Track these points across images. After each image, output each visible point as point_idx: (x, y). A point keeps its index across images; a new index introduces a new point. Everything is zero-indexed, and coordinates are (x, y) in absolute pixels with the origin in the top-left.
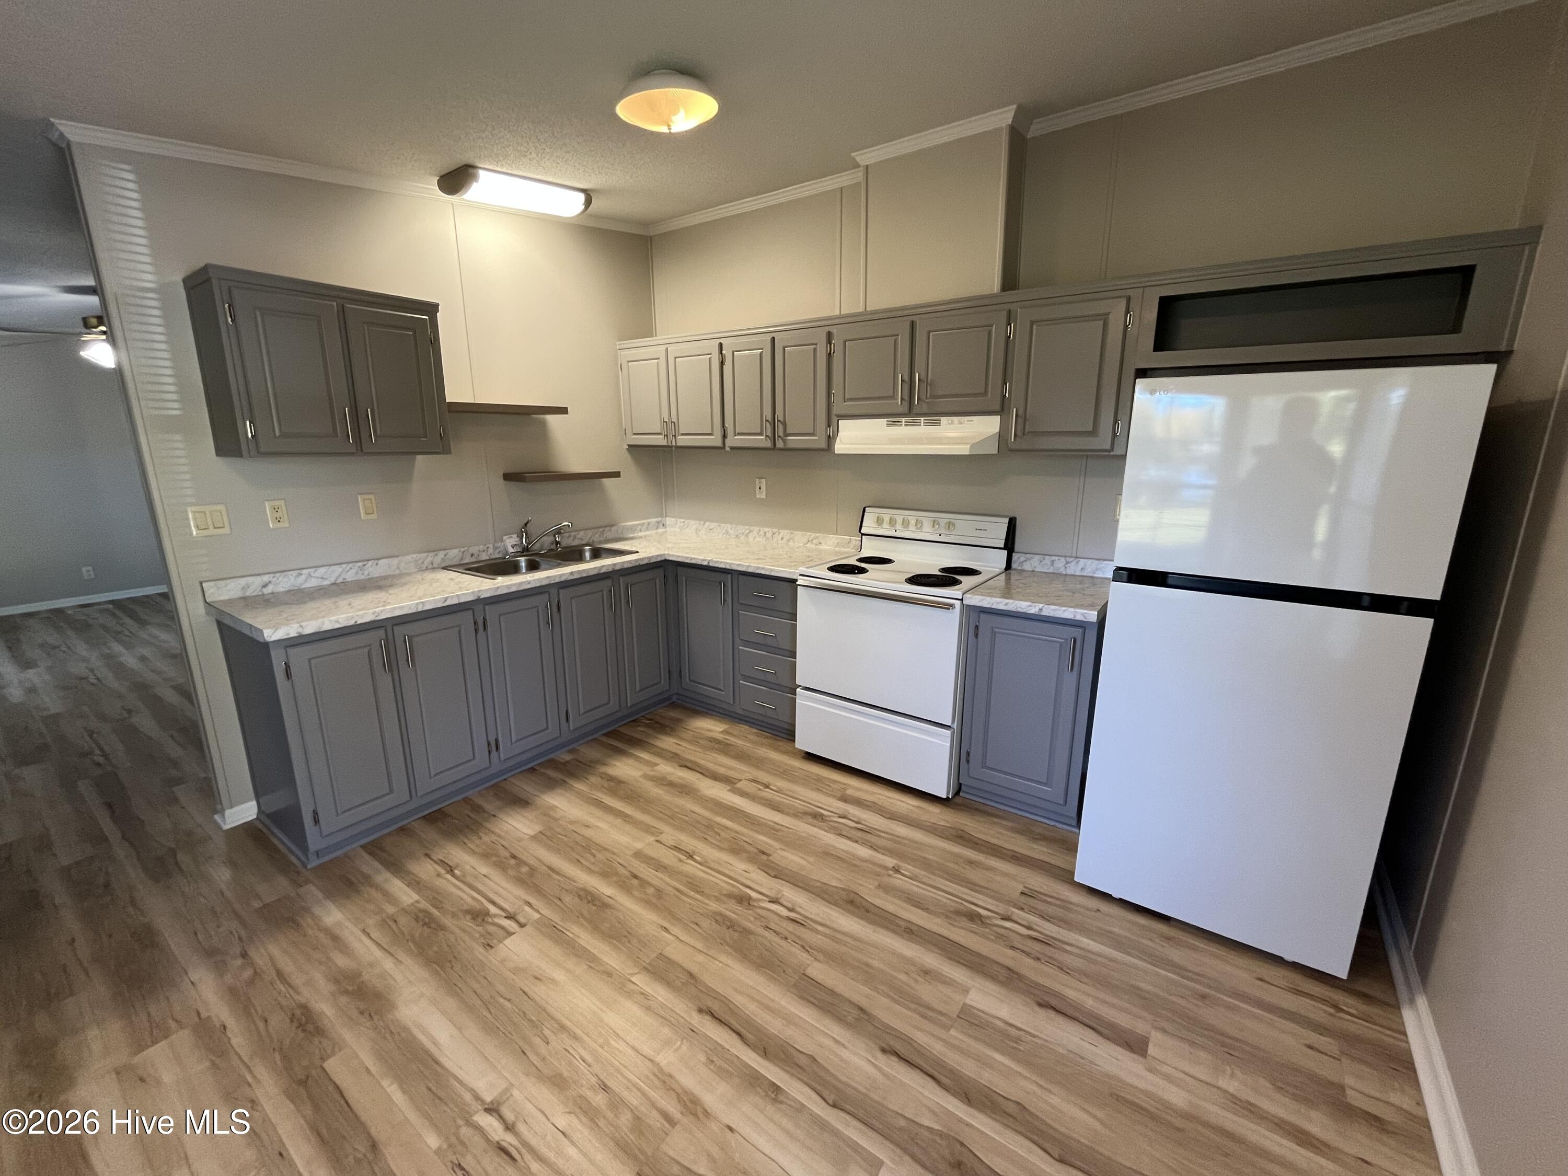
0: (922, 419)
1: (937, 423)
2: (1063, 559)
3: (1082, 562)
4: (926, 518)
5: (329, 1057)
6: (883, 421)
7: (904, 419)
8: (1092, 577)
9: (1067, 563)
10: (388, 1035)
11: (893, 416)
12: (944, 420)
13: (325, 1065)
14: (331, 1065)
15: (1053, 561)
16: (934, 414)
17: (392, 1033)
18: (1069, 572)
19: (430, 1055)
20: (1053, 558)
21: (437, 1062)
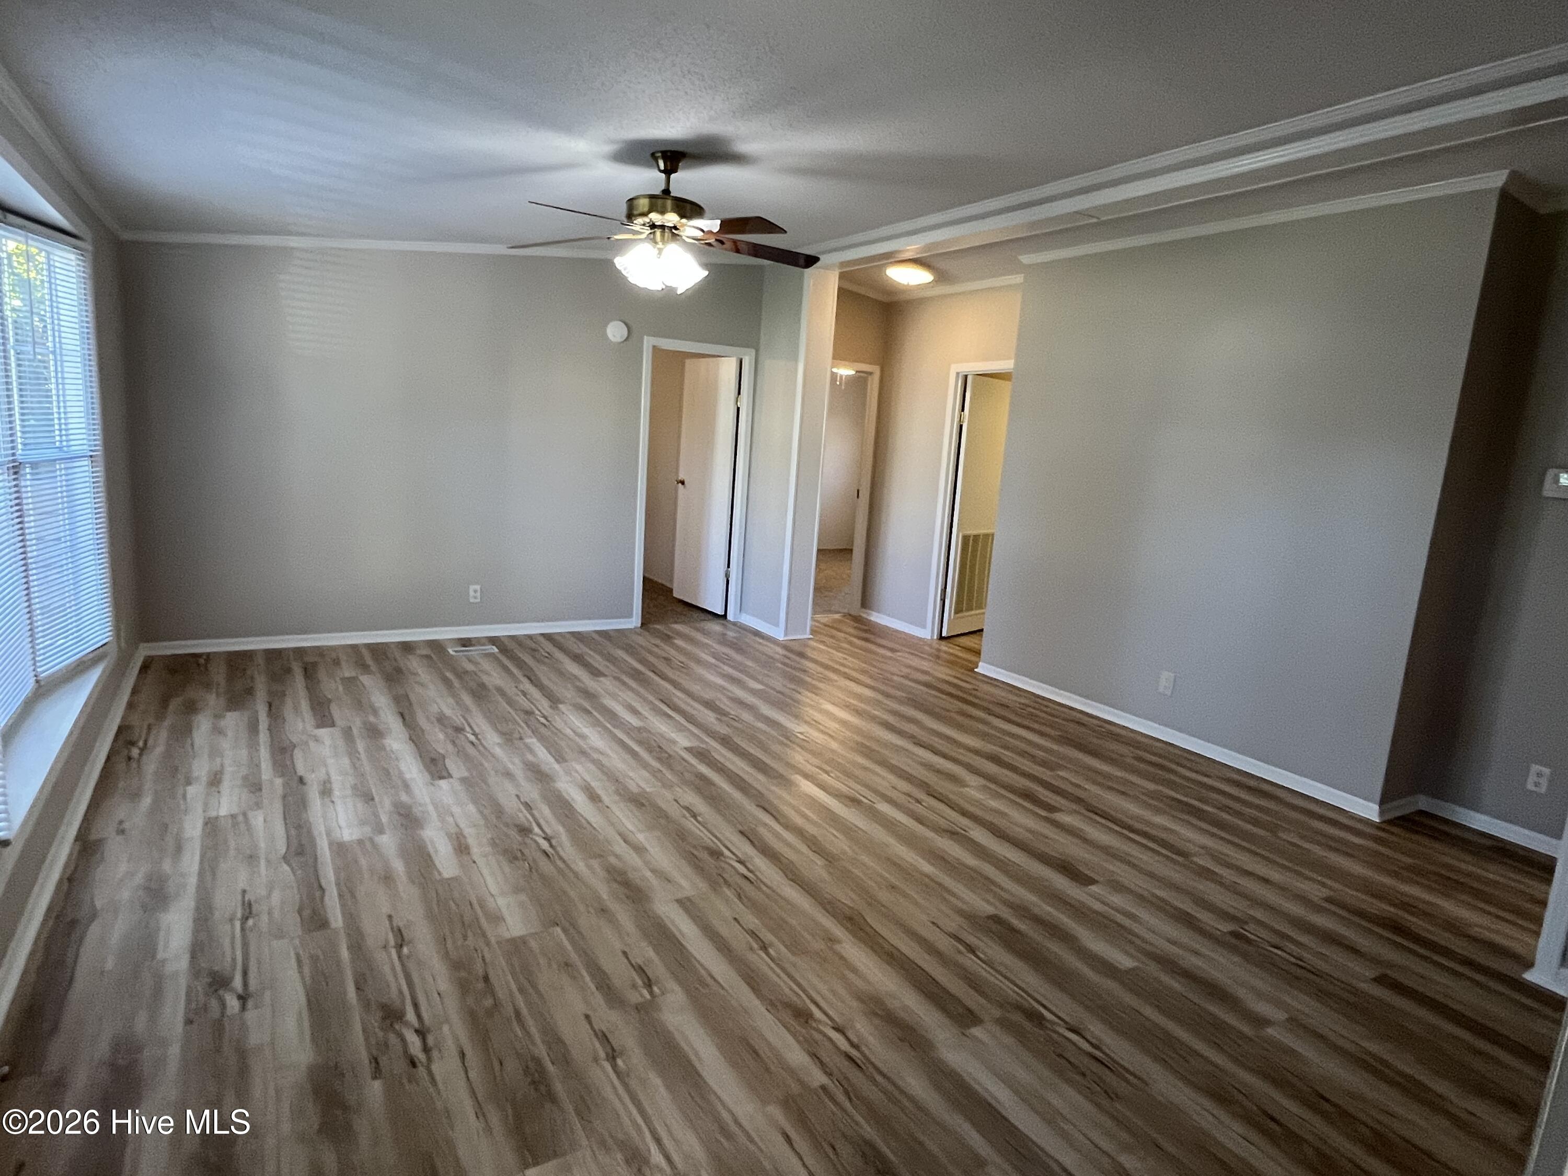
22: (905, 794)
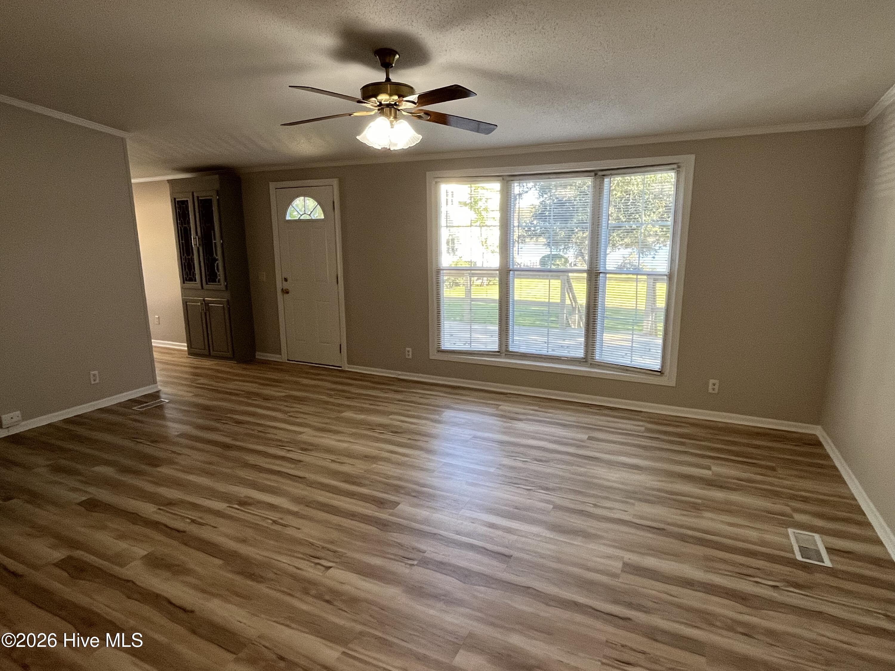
22: (344, 463)
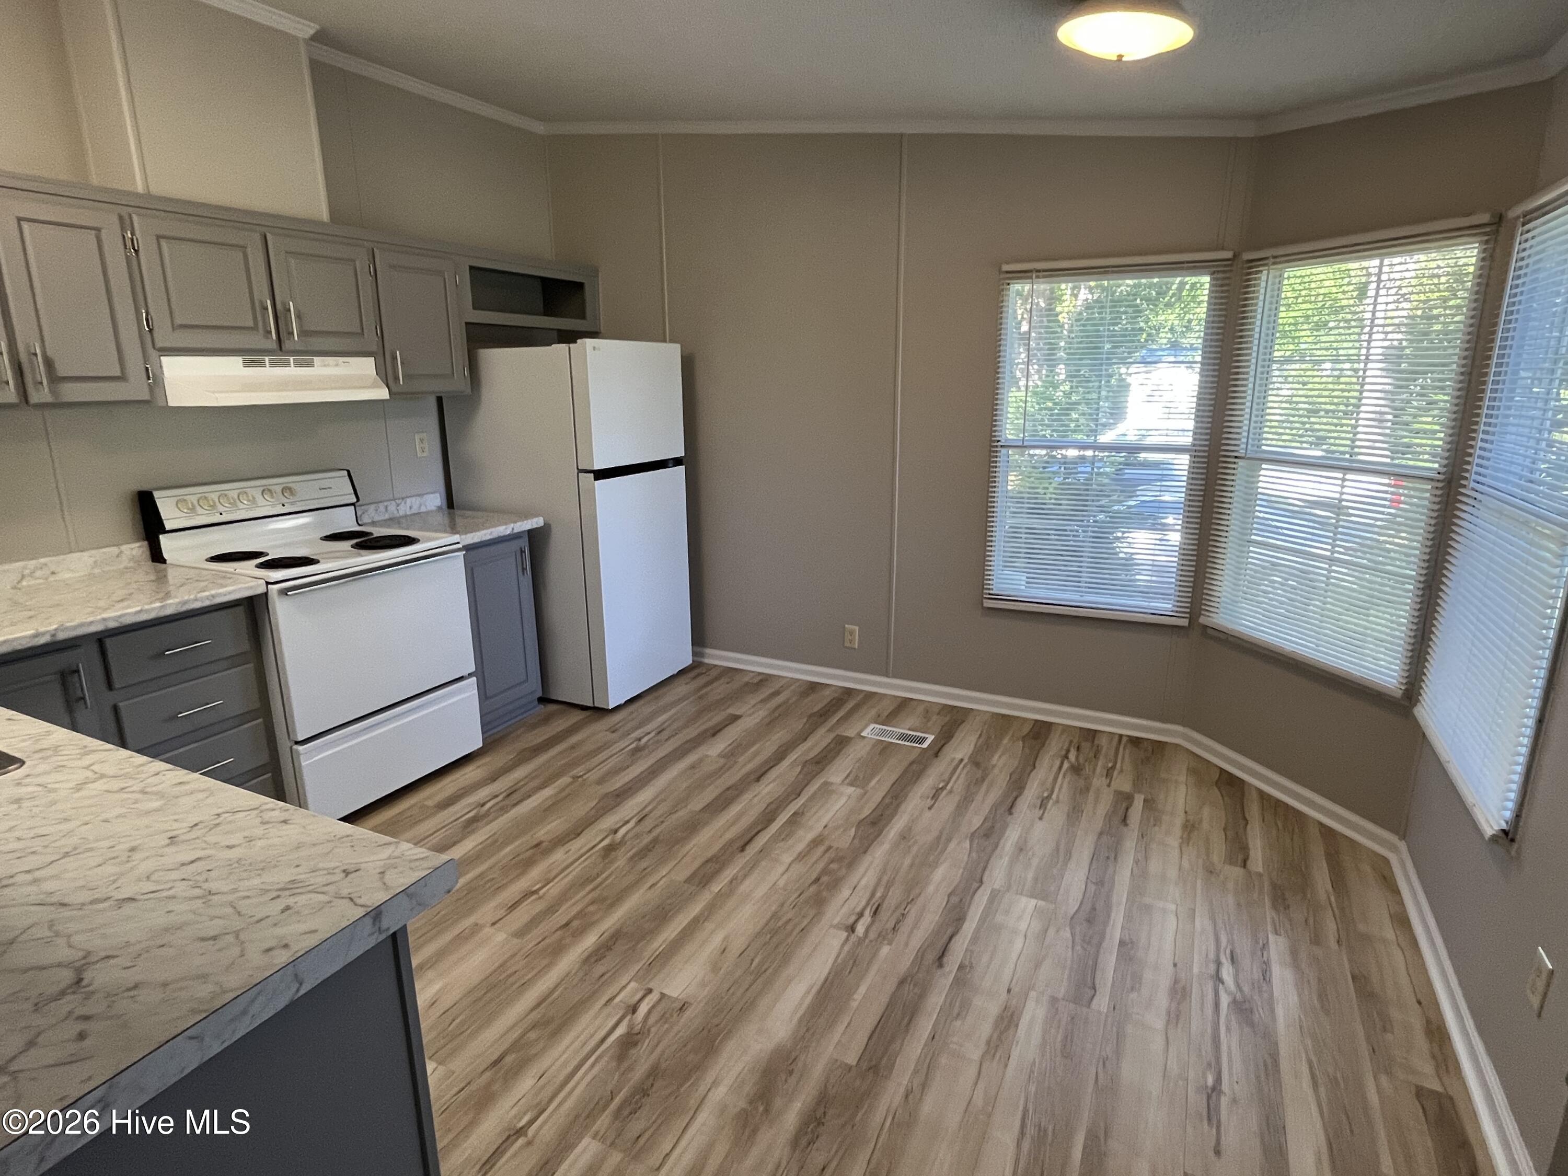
0: (291, 358)
1: (310, 364)
2: (393, 503)
3: (408, 500)
4: (253, 488)
5: (846, 1065)
6: (238, 360)
7: (267, 359)
8: (419, 513)
9: (398, 505)
10: (811, 1032)
11: (252, 356)
12: (317, 360)
13: (854, 1063)
14: (851, 1059)
15: (386, 507)
16: (305, 355)
17: (808, 1030)
18: (402, 513)
19: (819, 992)
20: (386, 504)
21: (826, 980)
